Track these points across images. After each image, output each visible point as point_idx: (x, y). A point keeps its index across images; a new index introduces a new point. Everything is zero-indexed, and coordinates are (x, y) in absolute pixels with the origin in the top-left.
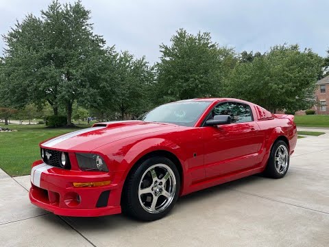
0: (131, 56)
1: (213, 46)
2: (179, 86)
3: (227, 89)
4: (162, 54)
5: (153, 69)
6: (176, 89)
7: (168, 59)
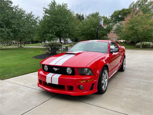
0: (24, 11)
1: (69, 10)
2: (55, 29)
3: (79, 32)
4: (44, 12)
5: (37, 19)
6: (53, 30)
7: (48, 15)
